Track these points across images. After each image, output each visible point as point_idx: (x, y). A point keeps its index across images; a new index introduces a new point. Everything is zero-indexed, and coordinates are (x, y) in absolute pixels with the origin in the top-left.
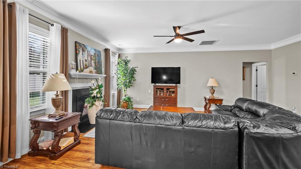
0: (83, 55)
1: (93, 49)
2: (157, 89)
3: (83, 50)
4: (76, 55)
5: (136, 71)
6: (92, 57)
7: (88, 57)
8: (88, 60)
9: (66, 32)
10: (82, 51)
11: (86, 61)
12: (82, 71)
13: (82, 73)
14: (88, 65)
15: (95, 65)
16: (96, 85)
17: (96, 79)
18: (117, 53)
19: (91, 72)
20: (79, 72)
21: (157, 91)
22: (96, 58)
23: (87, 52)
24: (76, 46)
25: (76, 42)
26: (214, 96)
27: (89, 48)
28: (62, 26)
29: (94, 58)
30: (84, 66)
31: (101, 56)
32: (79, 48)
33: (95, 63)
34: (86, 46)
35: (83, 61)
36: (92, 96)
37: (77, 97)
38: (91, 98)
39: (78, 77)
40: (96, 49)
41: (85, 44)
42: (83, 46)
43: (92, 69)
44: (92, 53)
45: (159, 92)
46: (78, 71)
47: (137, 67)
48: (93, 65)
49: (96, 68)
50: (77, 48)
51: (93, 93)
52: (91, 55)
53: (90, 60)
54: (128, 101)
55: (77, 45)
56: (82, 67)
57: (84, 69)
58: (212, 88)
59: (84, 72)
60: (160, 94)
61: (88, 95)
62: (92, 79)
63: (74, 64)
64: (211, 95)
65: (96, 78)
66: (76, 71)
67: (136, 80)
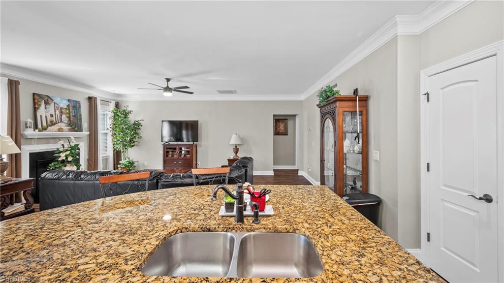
0: (46, 108)
1: (65, 100)
2: (167, 148)
3: (47, 103)
4: (35, 110)
5: (142, 126)
6: (64, 110)
7: (55, 111)
8: (55, 114)
9: (15, 85)
10: (45, 103)
11: (52, 116)
12: (44, 129)
13: (44, 132)
14: (55, 121)
15: (70, 120)
16: (67, 146)
17: (67, 138)
18: (112, 101)
19: (60, 130)
20: (39, 131)
21: (168, 152)
22: (71, 111)
23: (54, 105)
24: (34, 99)
25: (34, 94)
26: (237, 156)
27: (57, 100)
28: (9, 79)
29: (68, 111)
30: (49, 122)
31: (80, 107)
32: (39, 101)
33: (69, 118)
34: (53, 97)
35: (46, 117)
36: (60, 159)
37: (37, 161)
38: (59, 162)
39: (36, 137)
40: (70, 99)
41: (49, 95)
42: (46, 98)
43: (62, 125)
44: (64, 104)
45: (171, 153)
46: (37, 130)
47: (143, 120)
48: (66, 120)
49: (70, 124)
50: (36, 101)
51: (60, 156)
52: (61, 108)
53: (59, 115)
54: (128, 166)
55: (36, 97)
56: (45, 124)
57: (47, 127)
58: (236, 146)
59: (47, 130)
60: (172, 155)
61: (54, 159)
62: (59, 139)
63: (30, 122)
64: (234, 154)
65: (67, 136)
66: (34, 131)
67: (141, 137)
